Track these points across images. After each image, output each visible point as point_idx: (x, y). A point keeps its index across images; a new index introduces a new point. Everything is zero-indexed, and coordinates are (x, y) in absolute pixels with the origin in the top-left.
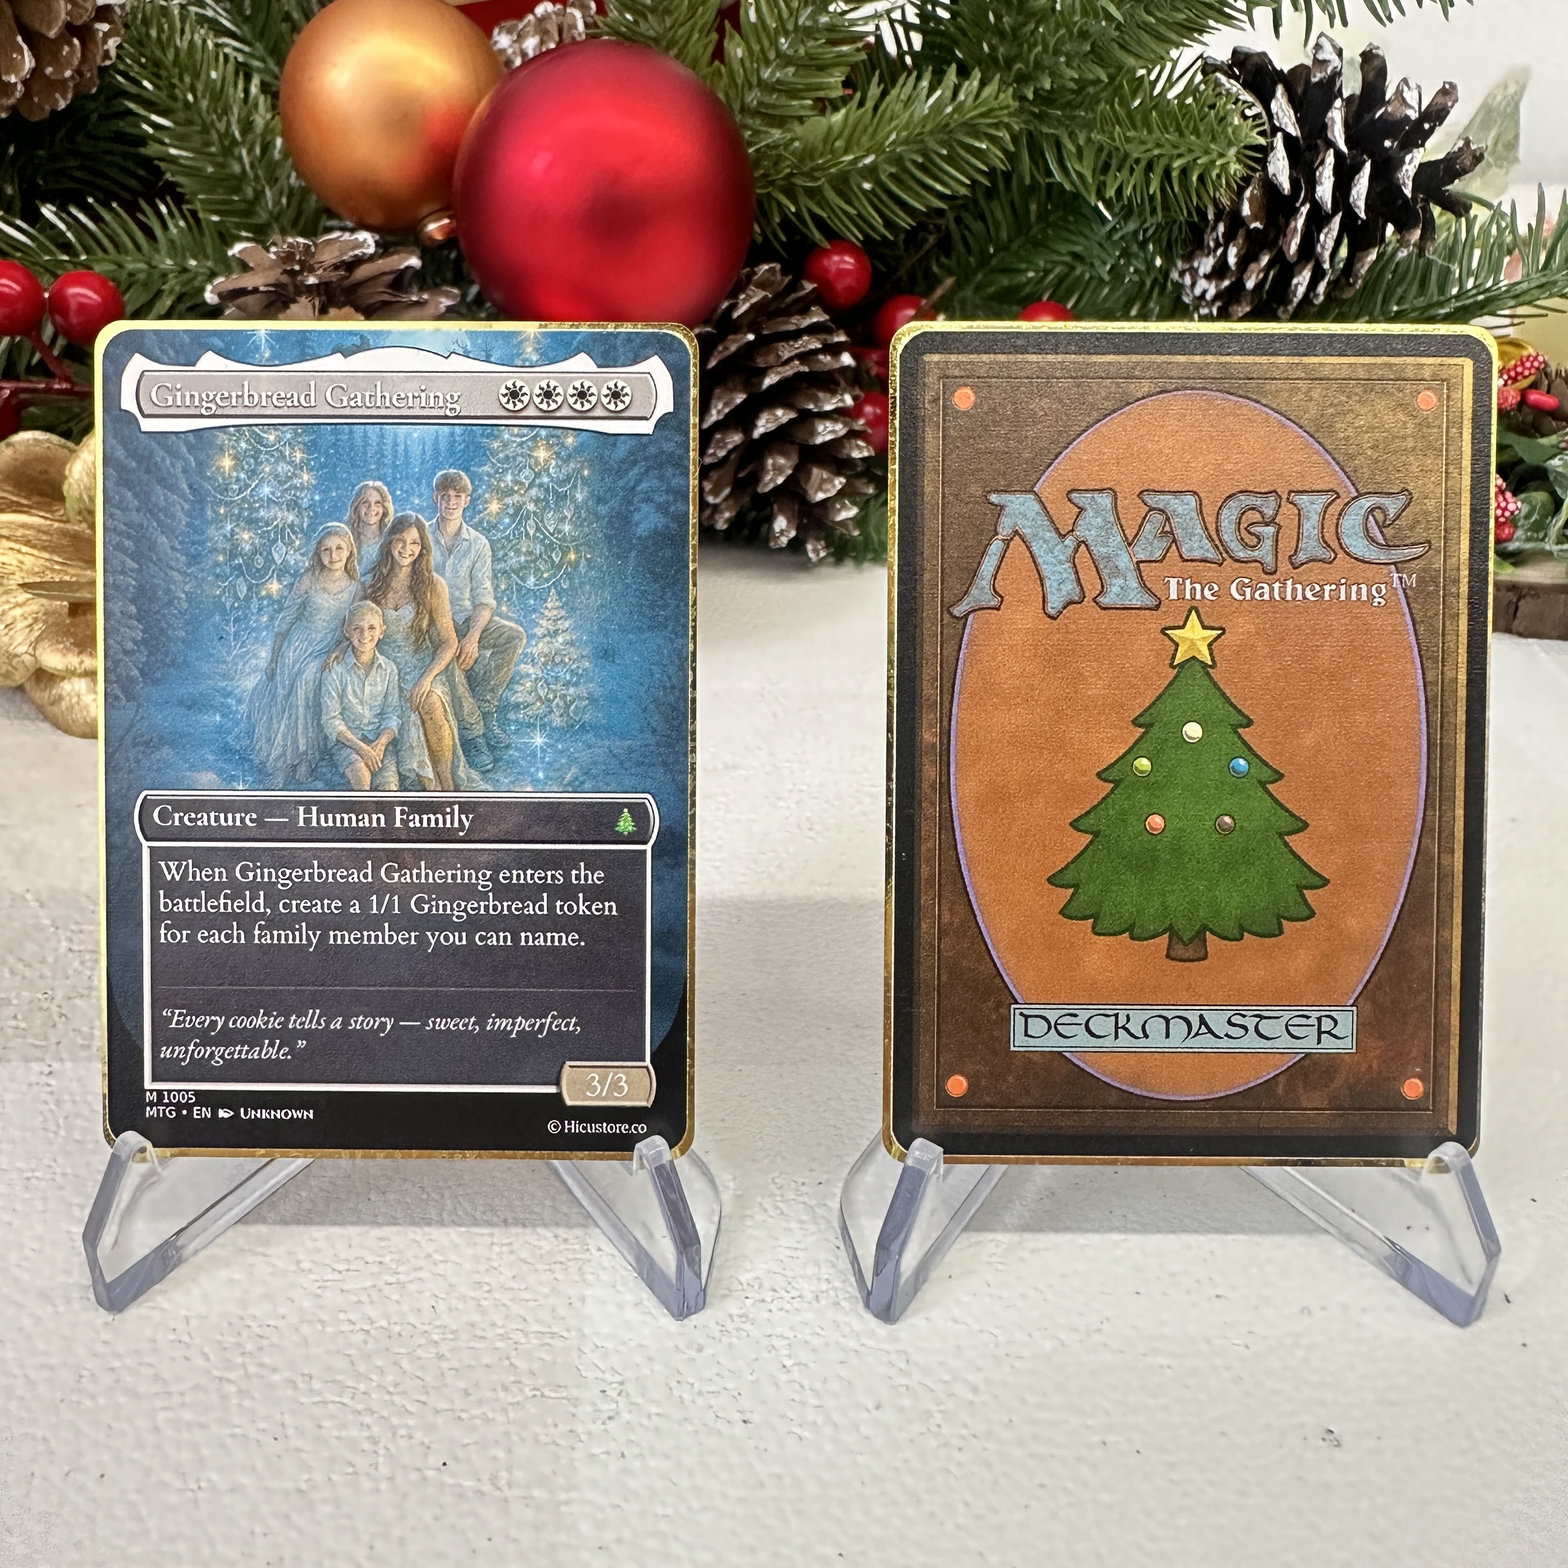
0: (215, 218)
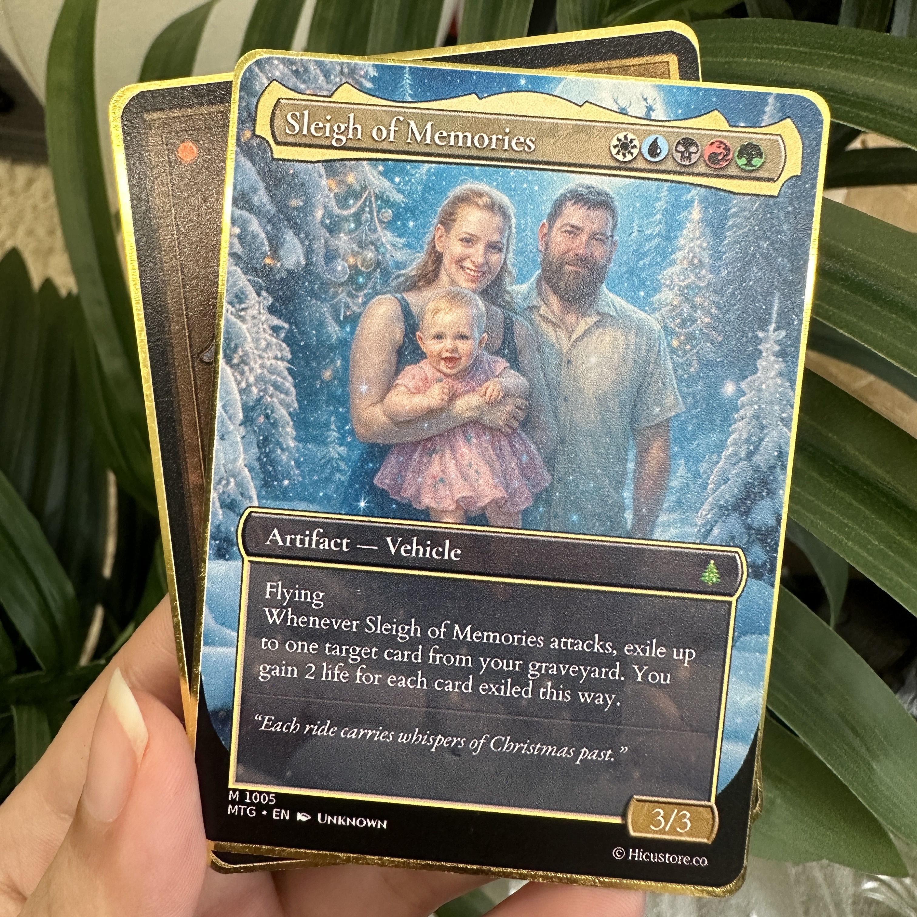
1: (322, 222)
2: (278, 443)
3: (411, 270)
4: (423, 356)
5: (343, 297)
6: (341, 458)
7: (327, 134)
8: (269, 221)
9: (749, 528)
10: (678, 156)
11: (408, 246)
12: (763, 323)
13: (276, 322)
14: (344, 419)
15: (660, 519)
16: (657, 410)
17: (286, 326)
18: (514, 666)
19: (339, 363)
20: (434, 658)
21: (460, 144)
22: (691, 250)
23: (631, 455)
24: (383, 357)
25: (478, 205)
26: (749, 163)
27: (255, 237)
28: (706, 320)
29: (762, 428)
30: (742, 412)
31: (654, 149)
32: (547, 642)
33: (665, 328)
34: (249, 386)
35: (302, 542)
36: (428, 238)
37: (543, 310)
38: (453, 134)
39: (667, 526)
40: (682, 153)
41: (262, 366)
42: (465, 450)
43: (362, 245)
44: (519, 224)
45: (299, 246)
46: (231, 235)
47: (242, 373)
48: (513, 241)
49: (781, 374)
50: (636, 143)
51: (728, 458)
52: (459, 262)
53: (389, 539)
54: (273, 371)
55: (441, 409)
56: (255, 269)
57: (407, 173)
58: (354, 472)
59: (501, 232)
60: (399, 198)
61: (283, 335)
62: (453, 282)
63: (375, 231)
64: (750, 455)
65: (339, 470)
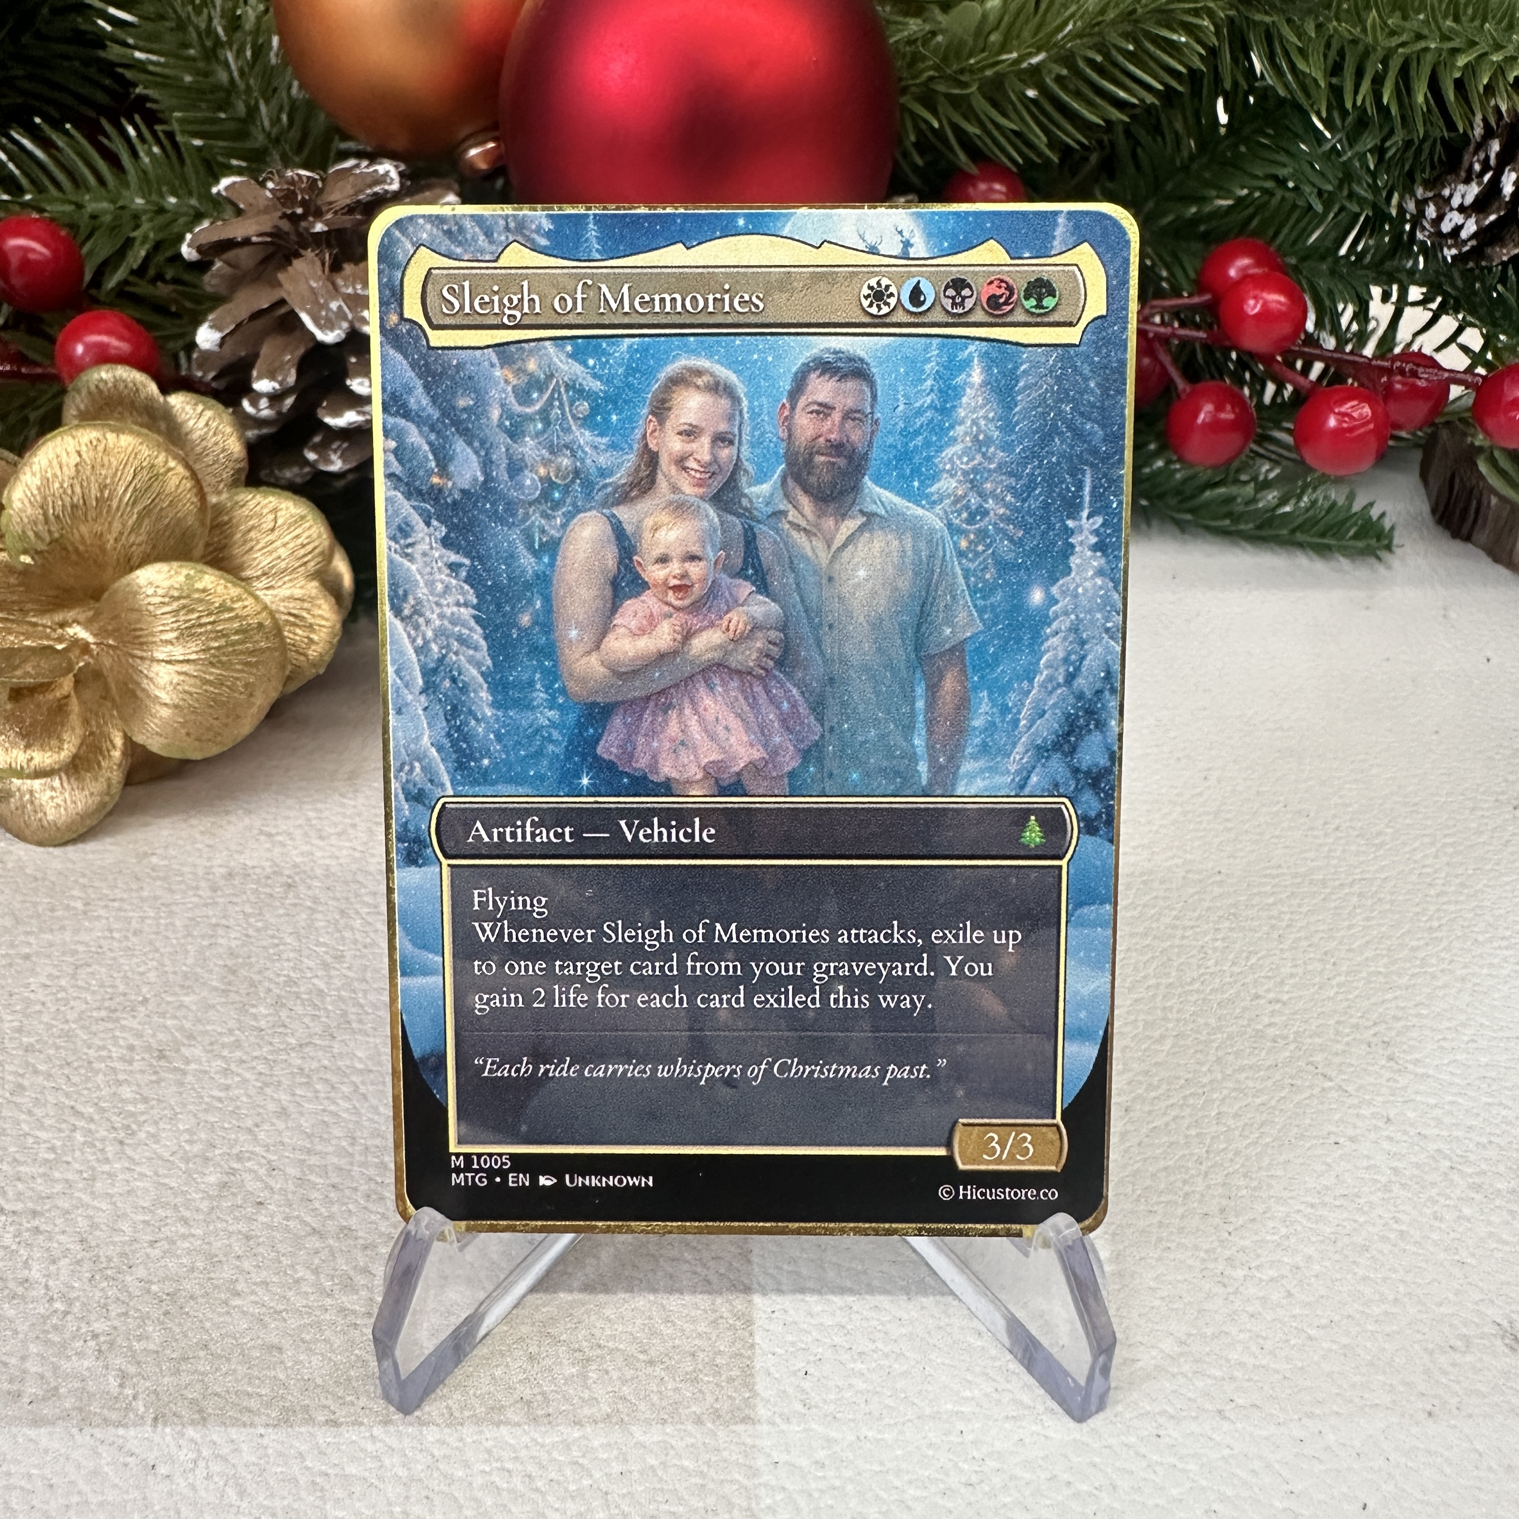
0: (197, 142)
1: (500, 425)
2: (471, 712)
3: (620, 477)
4: (645, 586)
5: (536, 519)
6: (553, 724)
7: (496, 310)
8: (432, 429)
9: (1076, 771)
10: (948, 303)
11: (613, 446)
12: (1073, 508)
13: (454, 557)
14: (552, 675)
15: (963, 770)
16: (948, 631)
17: (467, 562)
18: (795, 968)
19: (538, 604)
20: (694, 968)
21: (668, 309)
22: (975, 422)
23: (920, 690)
24: (594, 592)
25: (698, 387)
26: (1039, 306)
27: (415, 450)
28: (1001, 511)
29: (1083, 643)
30: (1055, 625)
31: (916, 295)
32: (834, 937)
33: (949, 525)
34: (426, 642)
35: (513, 835)
36: (638, 434)
37: (792, 515)
38: (657, 297)
39: (971, 777)
40: (953, 298)
41: (442, 616)
42: (708, 701)
43: (553, 450)
44: (751, 408)
45: (473, 457)
46: (385, 451)
47: (417, 627)
48: (747, 429)
49: (1100, 572)
50: (893, 289)
51: (1042, 686)
52: (681, 462)
53: (623, 823)
54: (455, 620)
55: (675, 653)
56: (420, 493)
57: (604, 353)
58: (570, 742)
59: (730, 418)
60: (596, 386)
61: (464, 574)
62: (675, 489)
63: (568, 430)
64: (1070, 678)
65: (552, 741)
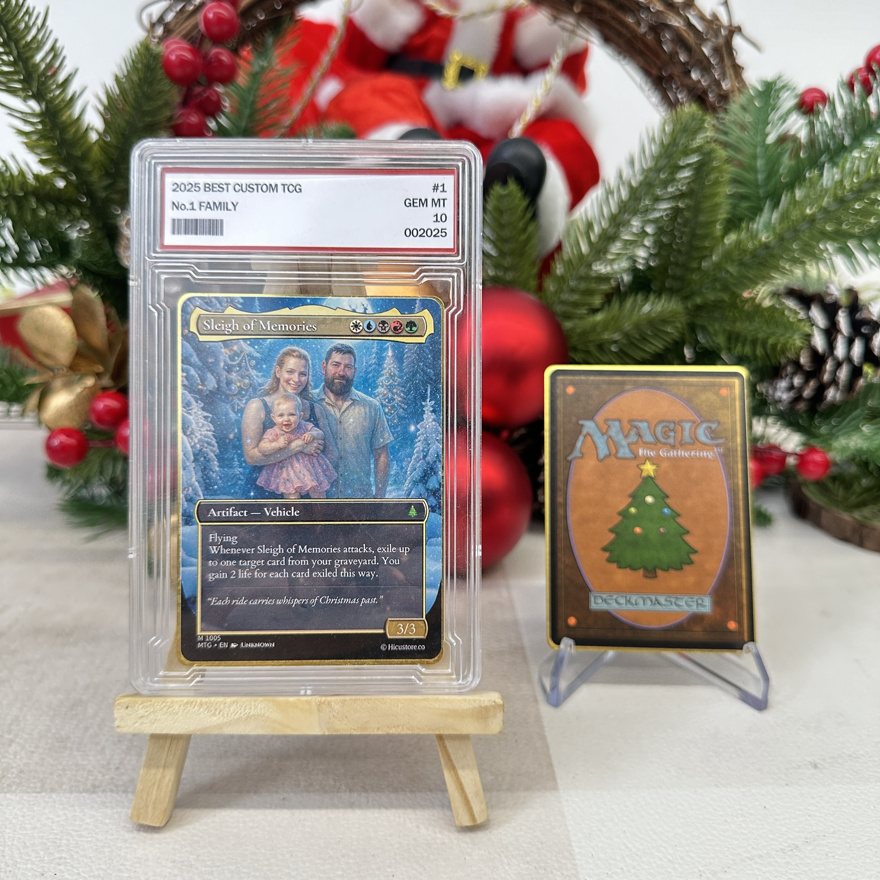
1: (224, 368)
2: (211, 470)
3: (266, 387)
4: (275, 424)
5: (236, 401)
6: (241, 474)
7: (223, 329)
8: (199, 369)
9: (427, 490)
10: (380, 329)
11: (264, 376)
12: (424, 399)
13: (206, 414)
14: (241, 455)
15: (388, 489)
16: (382, 440)
17: (211, 415)
18: (328, 562)
19: (236, 431)
20: (291, 563)
21: (283, 330)
22: (390, 369)
23: (372, 461)
24: (256, 426)
25: (293, 356)
26: (411, 330)
27: (193, 376)
28: (400, 399)
29: (429, 444)
30: (419, 438)
31: (369, 326)
32: (342, 550)
33: (382, 404)
34: (195, 444)
35: (225, 514)
36: (273, 371)
37: (327, 400)
38: (280, 326)
39: (390, 492)
40: (382, 327)
41: (201, 435)
42: (297, 465)
43: (243, 377)
44: (312, 364)
45: (214, 380)
46: (182, 377)
47: (192, 439)
48: (311, 370)
49: (434, 420)
50: (361, 324)
51: (415, 459)
52: (287, 381)
53: (266, 509)
54: (206, 436)
55: (285, 448)
56: (194, 391)
57: (261, 344)
58: (247, 479)
59: (305, 367)
60: (258, 355)
61: (209, 420)
62: (286, 391)
63: (248, 370)
64: (425, 457)
65: (240, 480)
